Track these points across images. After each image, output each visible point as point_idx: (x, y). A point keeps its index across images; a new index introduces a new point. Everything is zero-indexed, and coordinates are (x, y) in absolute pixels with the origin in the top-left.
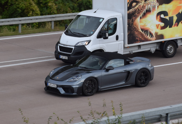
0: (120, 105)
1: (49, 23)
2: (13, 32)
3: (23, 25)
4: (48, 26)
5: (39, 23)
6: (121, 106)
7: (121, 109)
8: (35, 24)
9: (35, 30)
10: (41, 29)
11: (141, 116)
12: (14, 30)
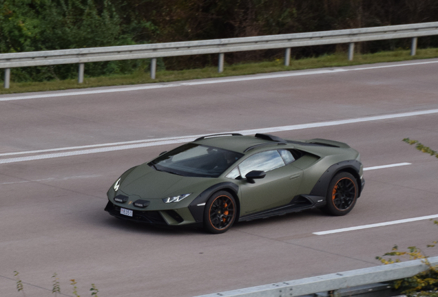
0: (92, 289)
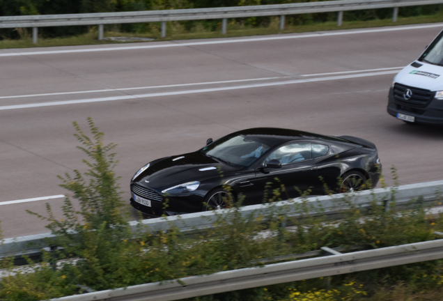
1: (277, 19)
2: (212, 33)
3: (230, 20)
4: (273, 24)
5: (258, 18)
6: (393, 172)
7: (394, 177)
8: (250, 20)
9: (251, 30)
10: (261, 29)
11: (435, 189)
12: (214, 29)
